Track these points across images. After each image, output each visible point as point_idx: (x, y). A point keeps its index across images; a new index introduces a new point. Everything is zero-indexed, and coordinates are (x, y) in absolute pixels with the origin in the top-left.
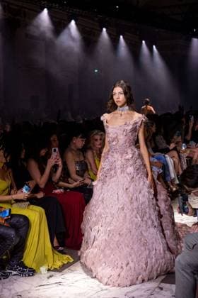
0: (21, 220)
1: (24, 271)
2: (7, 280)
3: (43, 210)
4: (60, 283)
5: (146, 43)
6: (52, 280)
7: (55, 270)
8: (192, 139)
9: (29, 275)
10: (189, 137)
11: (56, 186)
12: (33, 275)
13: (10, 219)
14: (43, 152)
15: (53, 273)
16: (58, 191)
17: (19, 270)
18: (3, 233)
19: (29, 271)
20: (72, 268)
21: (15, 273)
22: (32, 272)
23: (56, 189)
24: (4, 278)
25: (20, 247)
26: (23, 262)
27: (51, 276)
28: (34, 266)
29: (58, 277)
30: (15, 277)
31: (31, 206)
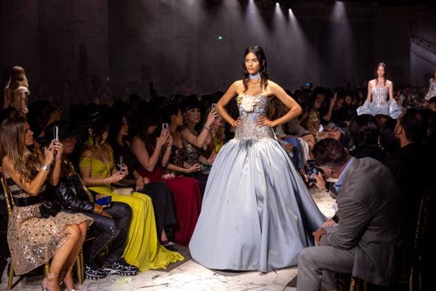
0: (122, 208)
1: (125, 270)
2: (104, 280)
3: (149, 199)
4: (167, 285)
5: (280, 5)
6: (158, 281)
7: (161, 270)
8: (332, 120)
9: (131, 275)
10: (327, 117)
11: (165, 170)
12: (136, 274)
13: (110, 208)
14: (151, 129)
15: (159, 273)
16: (167, 176)
17: (120, 268)
18: (101, 224)
19: (132, 270)
20: (182, 267)
21: (114, 271)
22: (135, 271)
23: (165, 174)
24: (100, 278)
25: (121, 241)
26: (123, 259)
27: (156, 277)
28: (137, 265)
29: (165, 278)
30: (114, 277)
31: (135, 194)
